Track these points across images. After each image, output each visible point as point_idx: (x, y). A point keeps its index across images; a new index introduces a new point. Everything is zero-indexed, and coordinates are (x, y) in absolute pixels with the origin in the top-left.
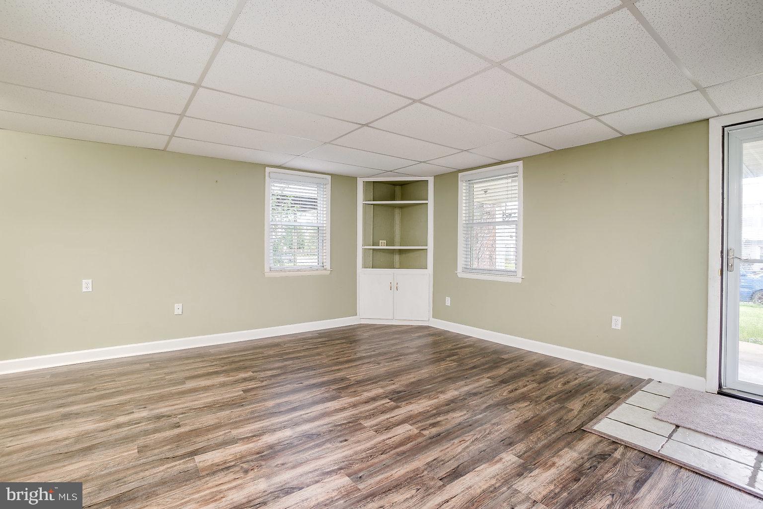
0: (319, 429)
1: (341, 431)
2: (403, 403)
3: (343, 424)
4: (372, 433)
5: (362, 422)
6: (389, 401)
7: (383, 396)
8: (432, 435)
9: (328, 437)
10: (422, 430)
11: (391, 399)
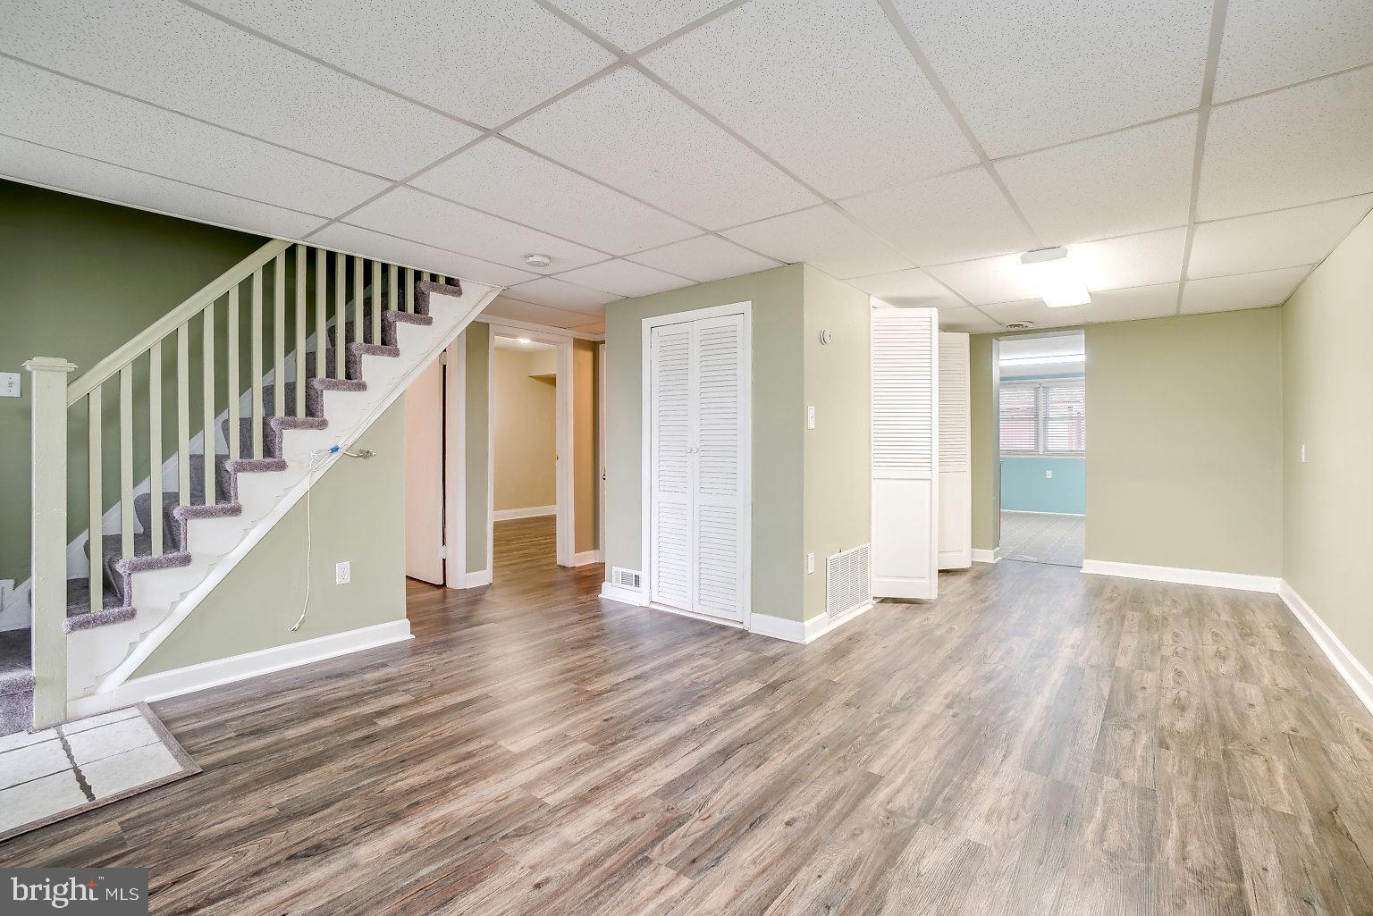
0: (652, 730)
1: (620, 730)
2: (515, 797)
3: (621, 741)
4: (572, 733)
5: (593, 748)
6: (546, 800)
7: (563, 812)
8: (478, 740)
9: (635, 721)
10: (492, 746)
11: (543, 805)
